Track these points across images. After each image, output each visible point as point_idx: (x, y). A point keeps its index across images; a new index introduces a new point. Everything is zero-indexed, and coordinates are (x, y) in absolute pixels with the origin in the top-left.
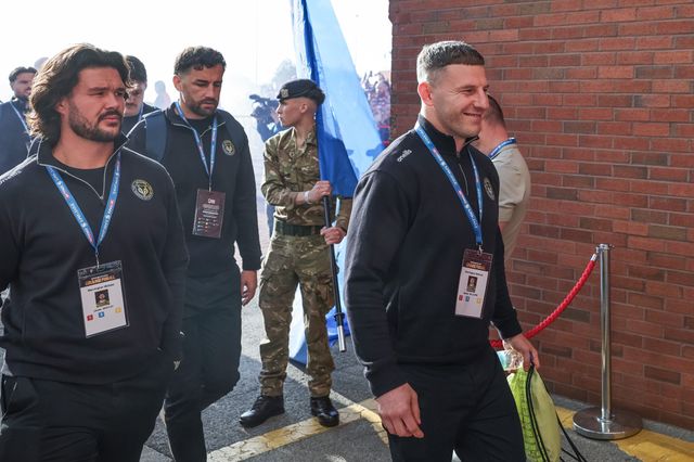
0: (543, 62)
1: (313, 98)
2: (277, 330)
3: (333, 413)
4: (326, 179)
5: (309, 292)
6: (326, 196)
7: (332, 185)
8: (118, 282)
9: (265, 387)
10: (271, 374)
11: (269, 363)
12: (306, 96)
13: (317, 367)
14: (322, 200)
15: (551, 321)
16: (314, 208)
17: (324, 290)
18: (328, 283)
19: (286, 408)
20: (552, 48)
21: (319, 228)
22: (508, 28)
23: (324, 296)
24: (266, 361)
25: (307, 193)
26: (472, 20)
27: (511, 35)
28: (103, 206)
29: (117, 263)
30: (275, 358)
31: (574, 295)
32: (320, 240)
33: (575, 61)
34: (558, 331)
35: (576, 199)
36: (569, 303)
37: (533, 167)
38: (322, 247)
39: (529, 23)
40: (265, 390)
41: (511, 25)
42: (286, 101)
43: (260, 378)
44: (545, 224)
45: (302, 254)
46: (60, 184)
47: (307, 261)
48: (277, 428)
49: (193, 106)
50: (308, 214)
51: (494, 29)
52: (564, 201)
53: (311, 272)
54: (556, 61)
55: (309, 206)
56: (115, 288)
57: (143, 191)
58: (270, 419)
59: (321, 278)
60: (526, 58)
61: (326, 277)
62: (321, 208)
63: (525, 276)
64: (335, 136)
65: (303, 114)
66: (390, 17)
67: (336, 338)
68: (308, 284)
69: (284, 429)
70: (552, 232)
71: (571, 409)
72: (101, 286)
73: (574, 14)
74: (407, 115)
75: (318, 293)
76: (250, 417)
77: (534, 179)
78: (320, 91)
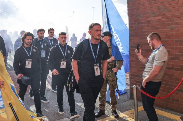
0: (168, 24)
1: (110, 36)
2: (103, 93)
3: (117, 115)
4: (113, 56)
5: (110, 84)
6: (114, 60)
7: (115, 57)
8: (31, 62)
9: (100, 108)
10: (102, 104)
11: (101, 102)
12: (108, 35)
13: (113, 103)
14: (113, 61)
15: (174, 92)
16: (111, 63)
17: (114, 84)
18: (115, 82)
19: (105, 113)
20: (171, 21)
21: (112, 68)
22: (159, 16)
23: (114, 85)
24: (101, 101)
25: (109, 60)
26: (149, 15)
27: (159, 18)
28: (30, 52)
29: (32, 60)
30: (103, 100)
31: (180, 85)
32: (112, 71)
33: (177, 24)
34: (175, 95)
35: (179, 60)
36: (178, 87)
37: (168, 52)
38: (113, 73)
39: (164, 14)
40: (101, 109)
41: (159, 15)
42: (103, 37)
43: (99, 105)
44: (171, 66)
45: (108, 75)
46: (25, 49)
47: (110, 76)
48: (104, 118)
49: (40, 37)
50: (109, 65)
51: (155, 16)
52: (175, 60)
53: (111, 79)
54: (172, 24)
55: (110, 63)
56: (31, 63)
57: (35, 51)
58: (102, 116)
59: (113, 81)
60: (164, 24)
61: (114, 80)
62: (112, 63)
63: (165, 80)
64: (115, 45)
65: (108, 40)
66: (128, 15)
67: (117, 96)
68: (110, 82)
69: (105, 118)
70: (173, 69)
71: (179, 116)
72: (29, 62)
73: (176, 11)
74: (133, 39)
75: (112, 84)
76: (97, 115)
77: (169, 55)
78: (111, 34)
